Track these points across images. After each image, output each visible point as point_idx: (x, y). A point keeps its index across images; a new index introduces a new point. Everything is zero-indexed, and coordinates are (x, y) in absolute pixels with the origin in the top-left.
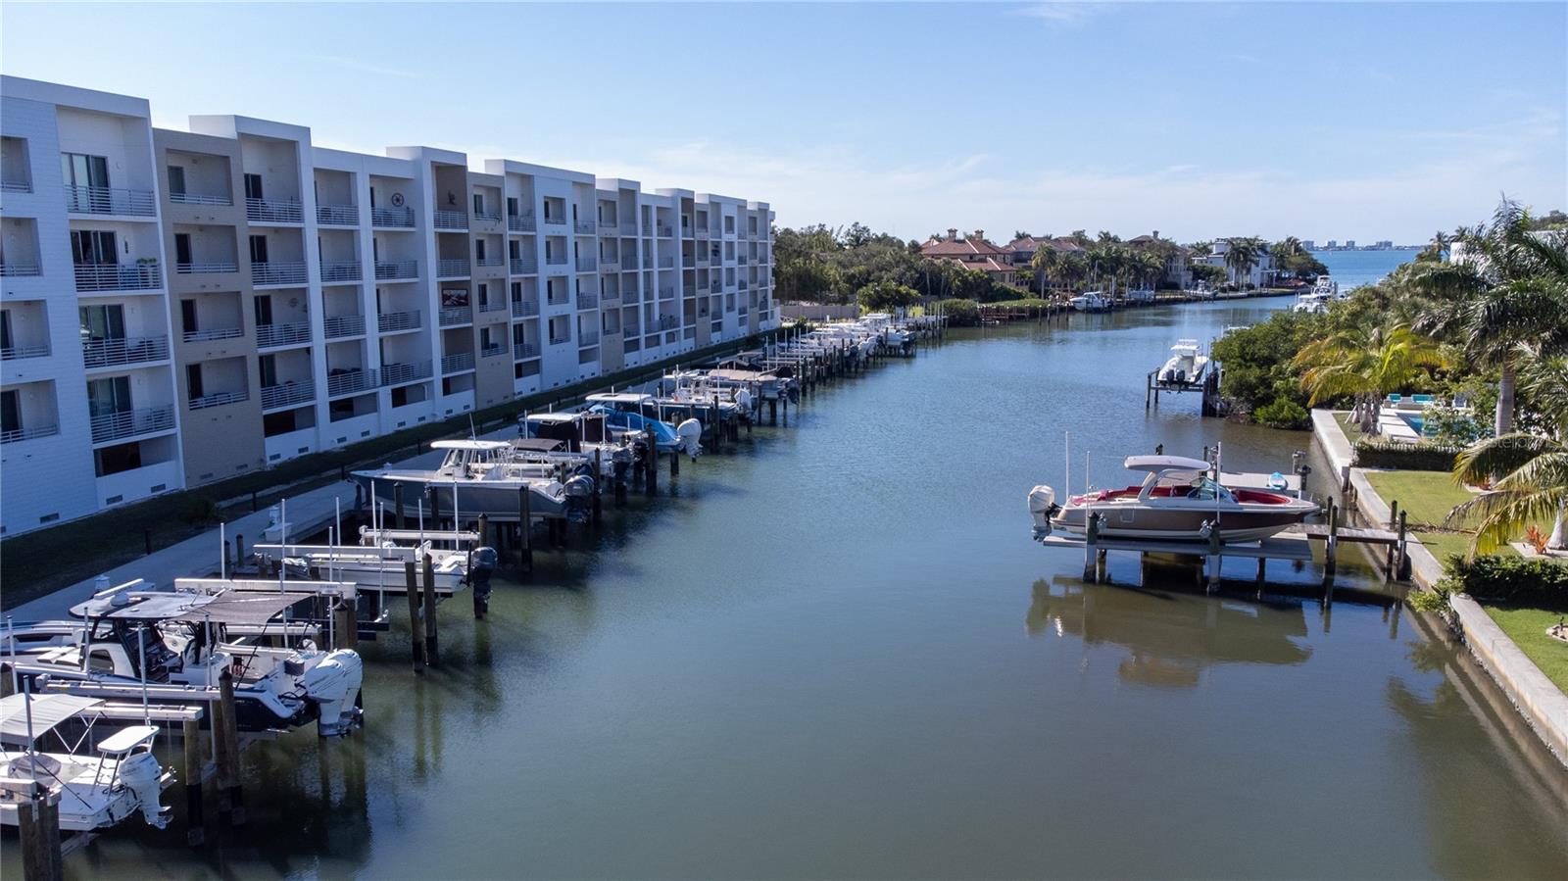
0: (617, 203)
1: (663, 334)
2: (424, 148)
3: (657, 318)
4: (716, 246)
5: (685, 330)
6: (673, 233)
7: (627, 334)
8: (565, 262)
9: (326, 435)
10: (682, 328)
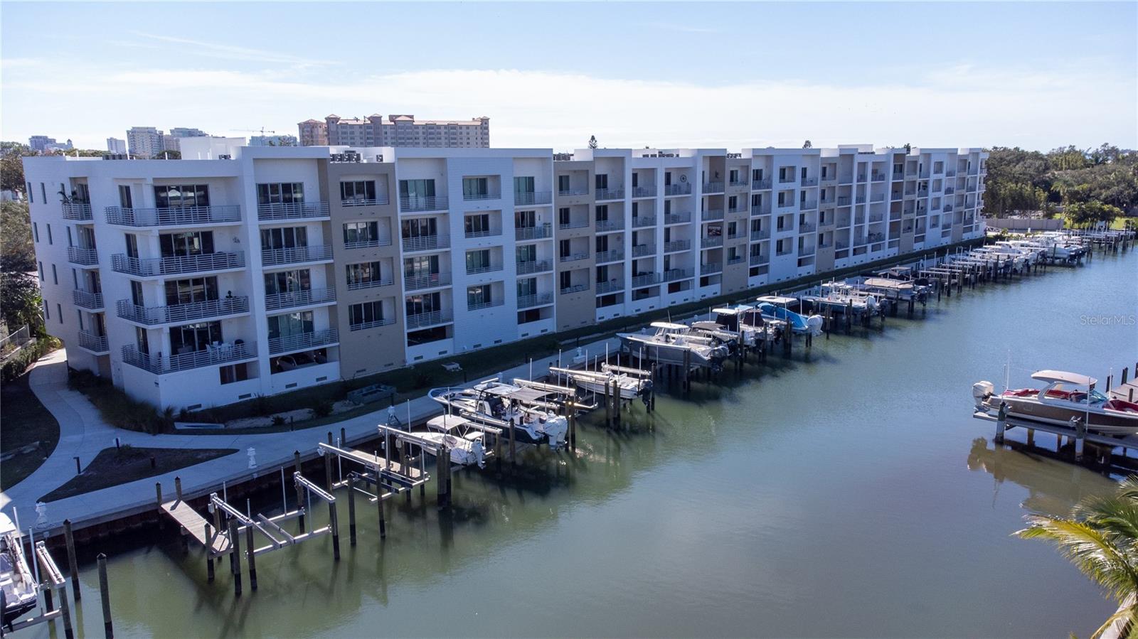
0: (838, 165)
2: (698, 150)
3: (866, 234)
4: (926, 183)
5: (889, 242)
6: (886, 178)
7: (838, 246)
8: (793, 205)
9: (629, 307)
10: (887, 240)
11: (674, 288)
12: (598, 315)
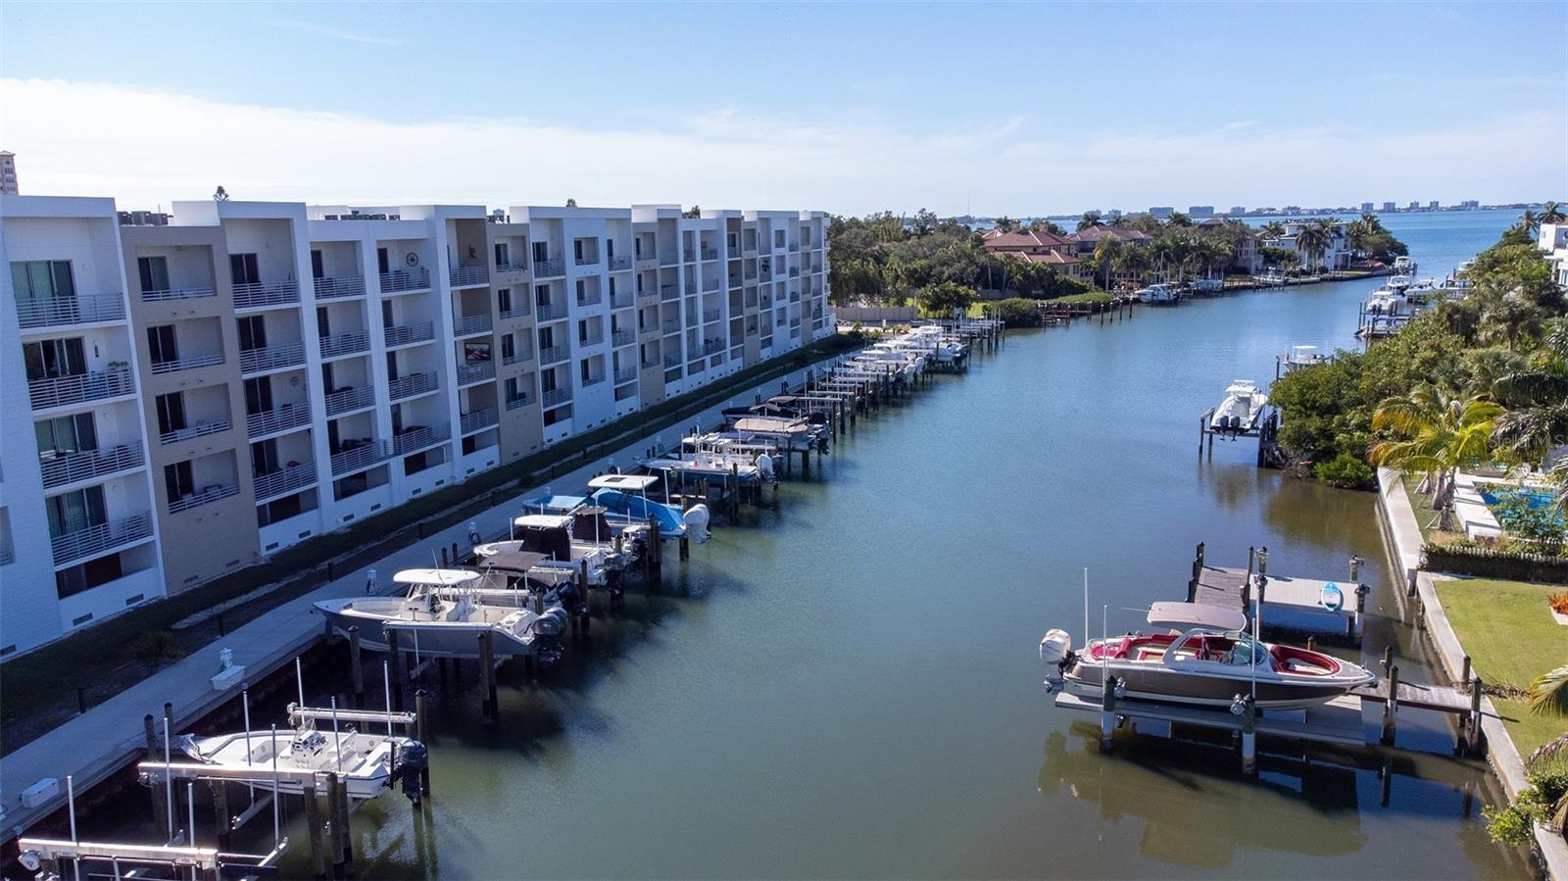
0: (657, 235)
1: (708, 359)
2: (436, 206)
3: (701, 342)
4: (766, 262)
5: (732, 351)
6: (719, 254)
7: (668, 363)
8: (599, 301)
9: (330, 516)
10: (729, 348)
11: (414, 465)
12: (264, 542)
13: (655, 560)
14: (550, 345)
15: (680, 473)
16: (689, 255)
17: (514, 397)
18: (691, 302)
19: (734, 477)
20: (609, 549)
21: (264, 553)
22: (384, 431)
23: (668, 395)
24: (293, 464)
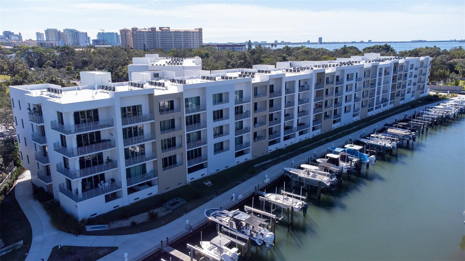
0: (371, 71)
1: (382, 105)
3: (381, 100)
4: (406, 74)
5: (390, 102)
6: (390, 74)
7: (369, 106)
8: (352, 90)
9: (283, 144)
11: (301, 133)
12: (269, 149)
13: (360, 168)
14: (337, 103)
15: (369, 144)
16: (380, 74)
17: (326, 116)
18: (379, 89)
19: (384, 147)
20: (349, 164)
21: (269, 152)
22: (295, 125)
23: (368, 115)
24: (275, 132)
